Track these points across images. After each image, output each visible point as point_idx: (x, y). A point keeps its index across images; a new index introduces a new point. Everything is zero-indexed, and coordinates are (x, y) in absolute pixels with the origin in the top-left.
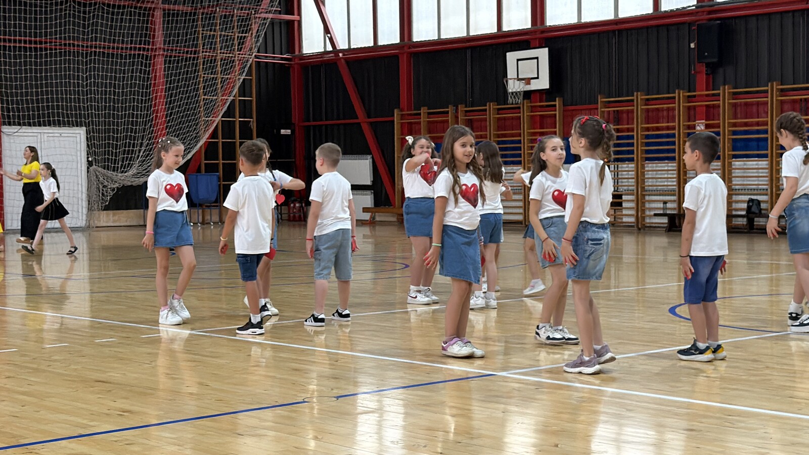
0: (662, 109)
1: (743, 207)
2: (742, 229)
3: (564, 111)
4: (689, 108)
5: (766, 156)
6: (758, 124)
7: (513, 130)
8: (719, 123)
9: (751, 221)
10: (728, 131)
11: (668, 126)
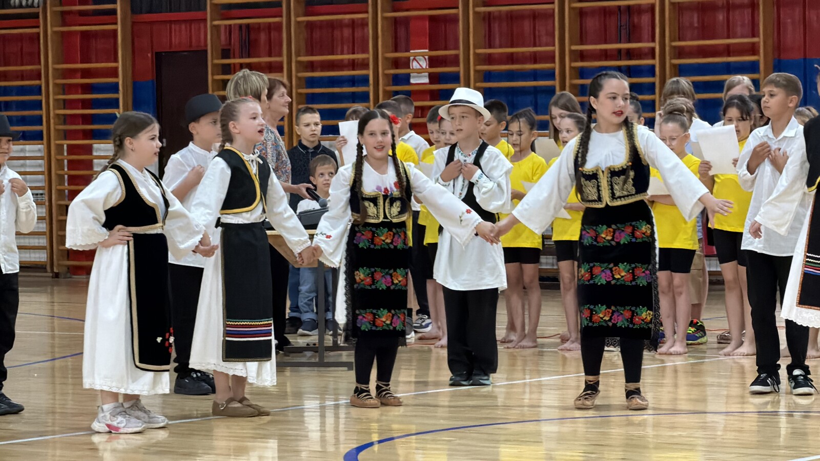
0: (340, 24)
3: (134, 23)
4: (396, 22)
6: (535, 58)
7: (22, 65)
8: (457, 56)
11: (353, 60)
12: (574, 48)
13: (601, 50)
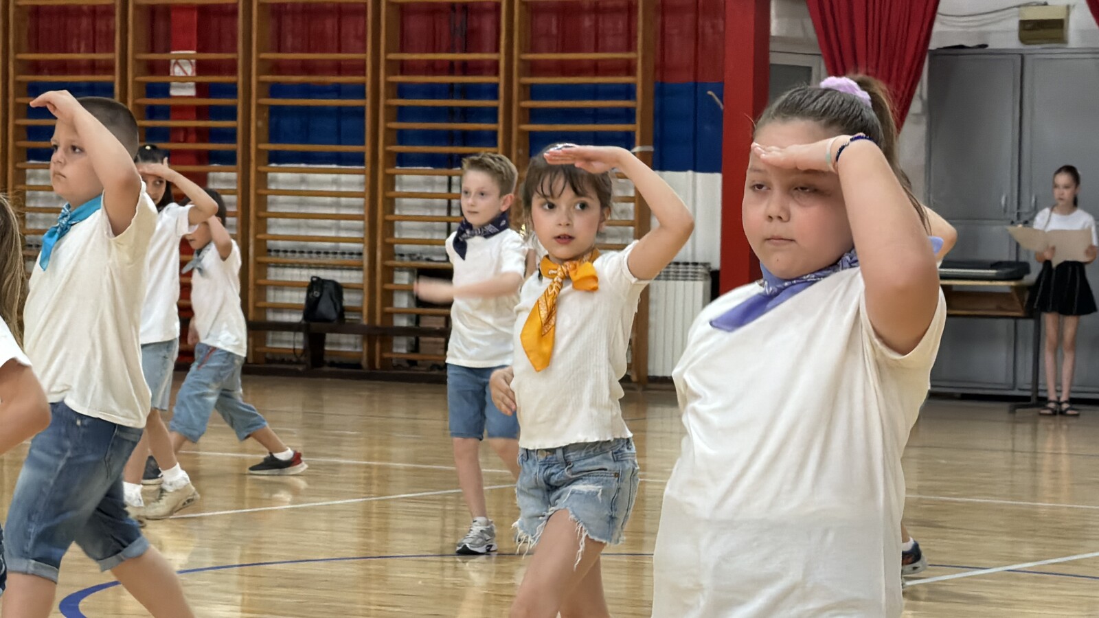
0: (77, 13)
1: (295, 302)
2: (290, 362)
4: (152, 11)
5: (357, 159)
6: (339, 68)
8: (234, 61)
9: (315, 342)
10: (259, 83)
11: (93, 62)
12: (392, 56)
13: (428, 61)
